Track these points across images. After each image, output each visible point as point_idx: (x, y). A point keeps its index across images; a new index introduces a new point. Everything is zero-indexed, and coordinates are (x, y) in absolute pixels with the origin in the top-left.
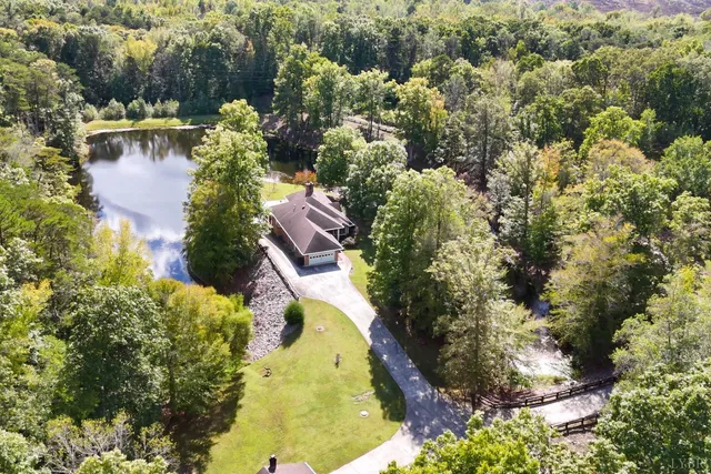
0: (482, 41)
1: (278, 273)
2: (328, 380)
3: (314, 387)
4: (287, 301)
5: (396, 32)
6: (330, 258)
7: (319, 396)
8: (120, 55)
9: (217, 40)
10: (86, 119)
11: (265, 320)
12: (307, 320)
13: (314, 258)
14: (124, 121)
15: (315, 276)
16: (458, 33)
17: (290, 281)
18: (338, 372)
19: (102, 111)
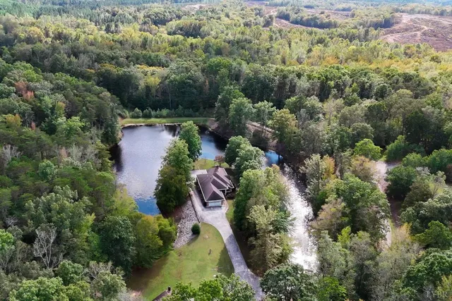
0: (332, 83)
1: (194, 209)
2: (204, 260)
3: (197, 263)
4: (195, 222)
5: (285, 77)
6: (219, 204)
7: (197, 266)
8: (142, 84)
9: (190, 79)
10: (123, 117)
11: (184, 230)
12: (202, 233)
13: (211, 204)
14: (141, 120)
15: (210, 212)
16: (319, 78)
17: (199, 213)
18: (209, 257)
19: (131, 114)
